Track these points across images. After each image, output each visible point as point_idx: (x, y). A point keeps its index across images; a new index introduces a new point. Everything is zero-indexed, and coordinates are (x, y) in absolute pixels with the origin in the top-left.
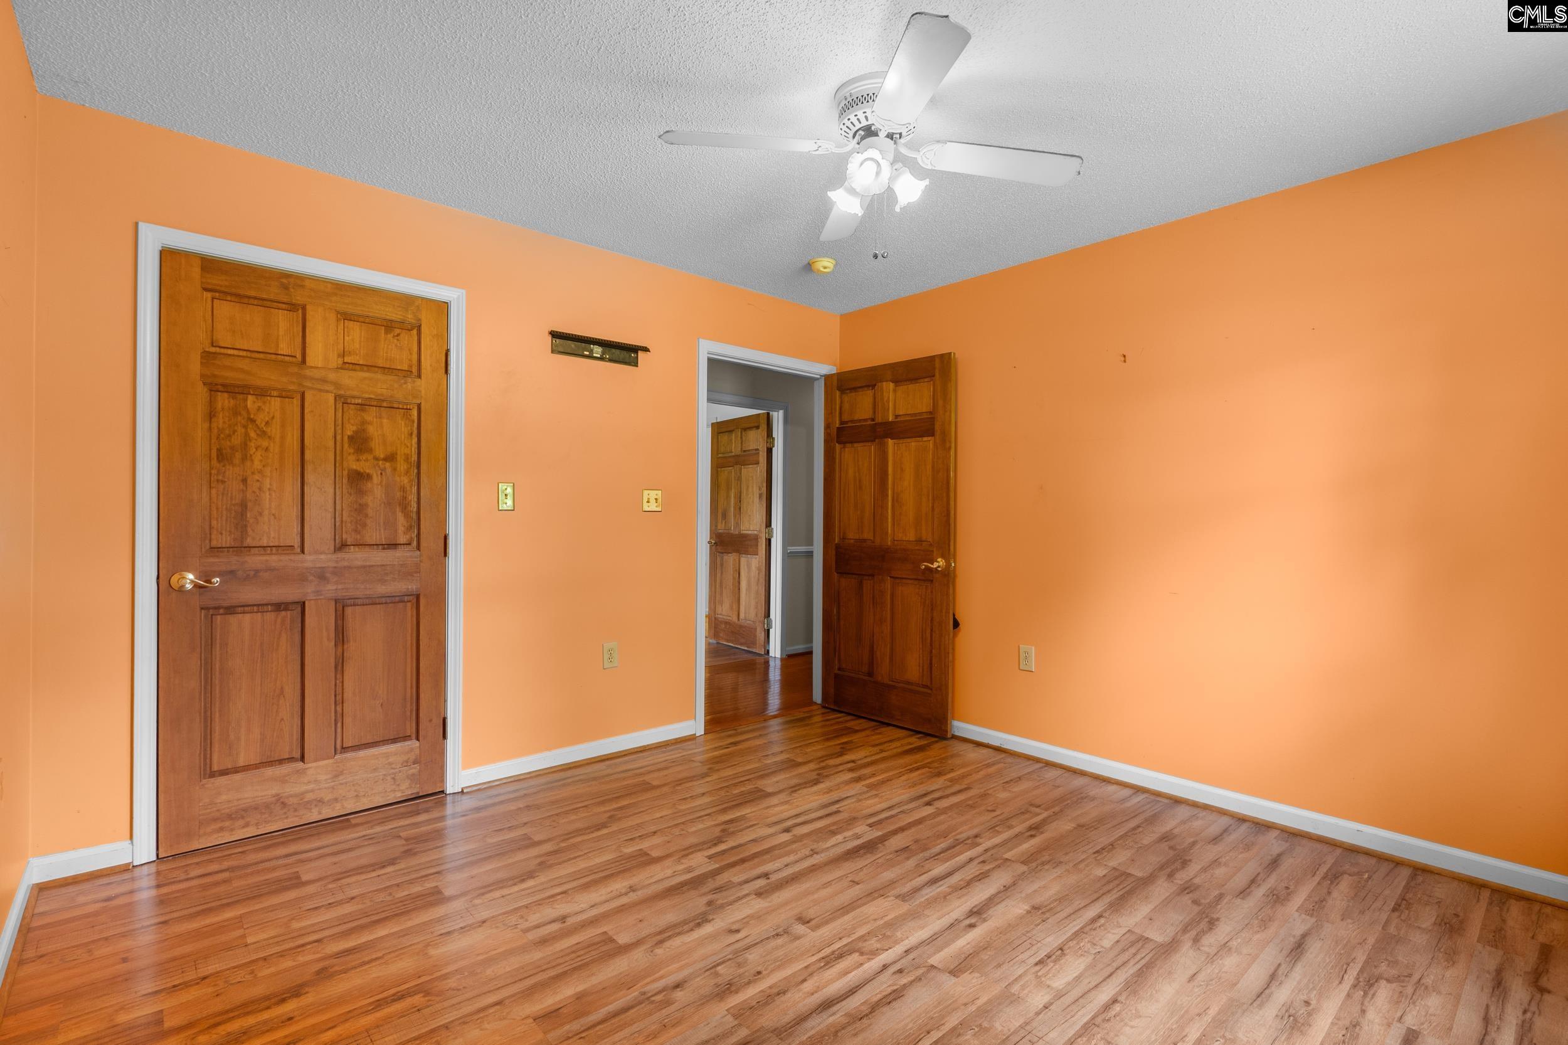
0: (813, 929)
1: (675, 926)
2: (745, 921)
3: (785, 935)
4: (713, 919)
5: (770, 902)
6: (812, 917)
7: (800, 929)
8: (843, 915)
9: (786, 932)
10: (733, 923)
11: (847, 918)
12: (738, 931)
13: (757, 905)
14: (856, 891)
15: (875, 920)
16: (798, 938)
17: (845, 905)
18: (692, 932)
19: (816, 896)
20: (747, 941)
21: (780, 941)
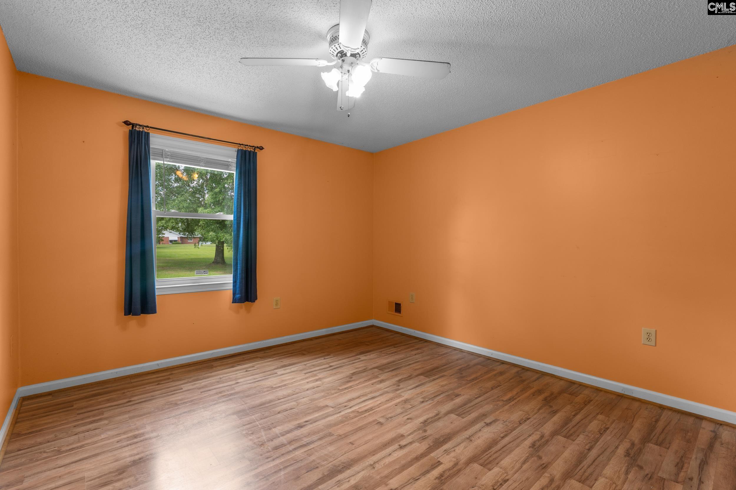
0: (376, 420)
1: (435, 421)
2: (406, 423)
3: (388, 418)
4: (420, 423)
5: (396, 432)
6: (376, 425)
7: (382, 420)
8: (362, 426)
9: (388, 419)
10: (410, 422)
11: (361, 425)
12: (408, 419)
13: (402, 430)
14: (352, 439)
15: (348, 424)
16: (382, 417)
17: (360, 431)
18: (427, 418)
19: (374, 435)
20: (403, 415)
21: (390, 415)
